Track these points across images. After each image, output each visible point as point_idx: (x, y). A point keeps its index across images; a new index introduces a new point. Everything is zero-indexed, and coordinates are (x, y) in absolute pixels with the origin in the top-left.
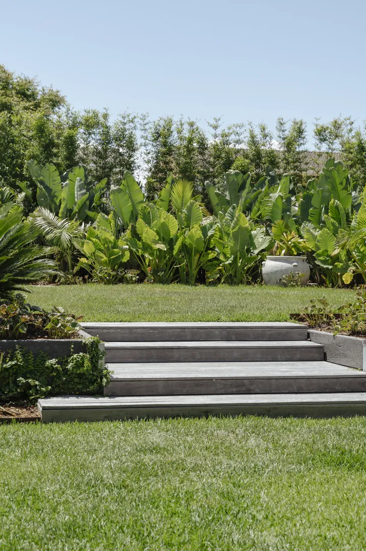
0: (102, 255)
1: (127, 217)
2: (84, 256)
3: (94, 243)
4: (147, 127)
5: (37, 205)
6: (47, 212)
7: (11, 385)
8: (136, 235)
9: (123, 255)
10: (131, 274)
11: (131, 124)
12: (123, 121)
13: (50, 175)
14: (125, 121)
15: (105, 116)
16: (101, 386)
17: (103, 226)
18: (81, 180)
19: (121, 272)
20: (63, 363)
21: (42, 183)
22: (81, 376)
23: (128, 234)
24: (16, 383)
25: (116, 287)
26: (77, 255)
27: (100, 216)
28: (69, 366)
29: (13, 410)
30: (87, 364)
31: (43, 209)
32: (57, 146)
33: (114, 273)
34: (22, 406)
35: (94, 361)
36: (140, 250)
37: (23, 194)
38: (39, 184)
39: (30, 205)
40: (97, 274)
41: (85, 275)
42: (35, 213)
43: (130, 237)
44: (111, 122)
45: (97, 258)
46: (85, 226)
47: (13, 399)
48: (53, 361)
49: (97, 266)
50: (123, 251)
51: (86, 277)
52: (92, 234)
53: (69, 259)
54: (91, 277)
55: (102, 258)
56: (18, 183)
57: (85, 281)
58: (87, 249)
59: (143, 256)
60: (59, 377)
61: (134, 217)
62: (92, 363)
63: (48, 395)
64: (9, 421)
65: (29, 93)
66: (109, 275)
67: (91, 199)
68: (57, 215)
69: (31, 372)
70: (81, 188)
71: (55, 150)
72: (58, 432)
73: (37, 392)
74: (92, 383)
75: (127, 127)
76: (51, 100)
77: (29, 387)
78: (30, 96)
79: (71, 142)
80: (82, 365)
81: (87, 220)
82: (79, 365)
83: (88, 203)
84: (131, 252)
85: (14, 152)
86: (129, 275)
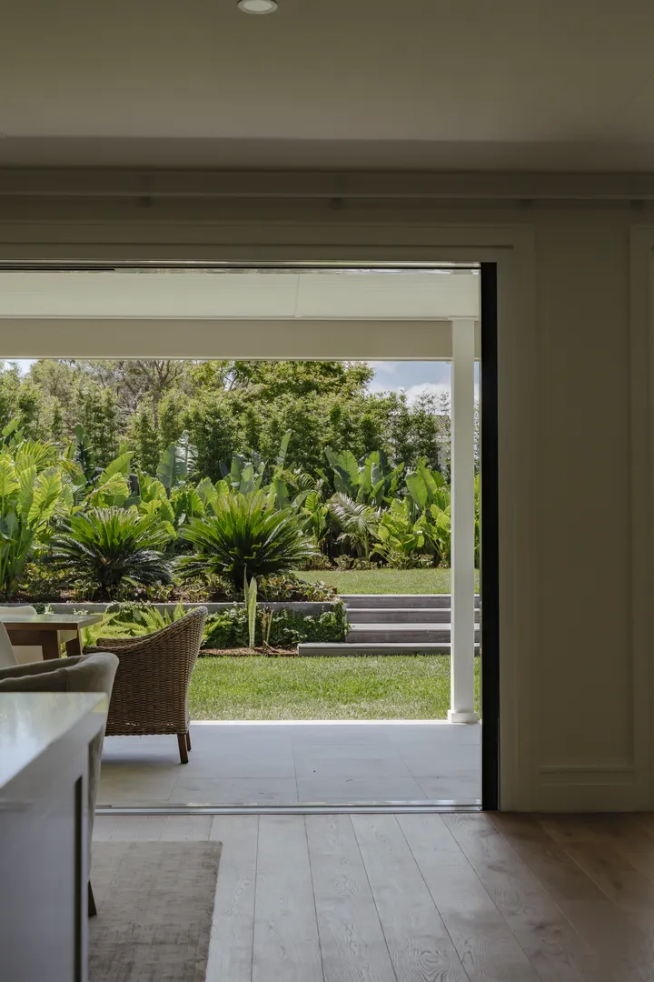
0: (396, 540)
1: (423, 502)
2: (379, 542)
3: (389, 529)
4: (447, 407)
5: (334, 491)
6: (343, 497)
7: (280, 634)
8: (431, 520)
9: (416, 540)
10: (425, 559)
11: (430, 405)
12: (421, 402)
13: (347, 460)
14: (424, 402)
15: (403, 398)
16: (343, 636)
17: (398, 512)
18: (376, 465)
19: (415, 557)
20: (316, 619)
21: (339, 469)
22: (329, 628)
23: (423, 519)
24: (282, 632)
25: (410, 571)
26: (373, 540)
27: (394, 502)
28: (321, 621)
29: (280, 651)
30: (333, 619)
31: (341, 494)
32: (354, 430)
33: (407, 558)
34: (286, 649)
35: (339, 618)
36: (435, 536)
37: (322, 481)
38: (336, 471)
39: (328, 492)
40: (391, 559)
41: (380, 560)
42: (332, 499)
43: (425, 522)
44: (409, 403)
45: (392, 544)
46: (381, 511)
47: (280, 643)
48: (309, 617)
49: (392, 552)
50: (417, 536)
51: (381, 562)
52: (387, 520)
53: (365, 545)
54: (385, 562)
55: (397, 543)
56: (317, 470)
57: (379, 566)
58: (382, 534)
59: (437, 541)
60: (313, 628)
61: (430, 501)
62: (337, 618)
63: (304, 641)
64: (276, 656)
65: (335, 367)
66: (403, 560)
67: (387, 485)
68: (354, 500)
69: (294, 625)
70: (376, 473)
71: (353, 435)
72: (309, 662)
73: (297, 639)
74: (337, 632)
75: (426, 408)
76: (359, 373)
77: (292, 635)
78: (335, 371)
79: (369, 428)
80: (330, 620)
81: (384, 505)
82: (328, 620)
83: (384, 488)
84: (426, 537)
85: (312, 438)
86: (422, 560)
